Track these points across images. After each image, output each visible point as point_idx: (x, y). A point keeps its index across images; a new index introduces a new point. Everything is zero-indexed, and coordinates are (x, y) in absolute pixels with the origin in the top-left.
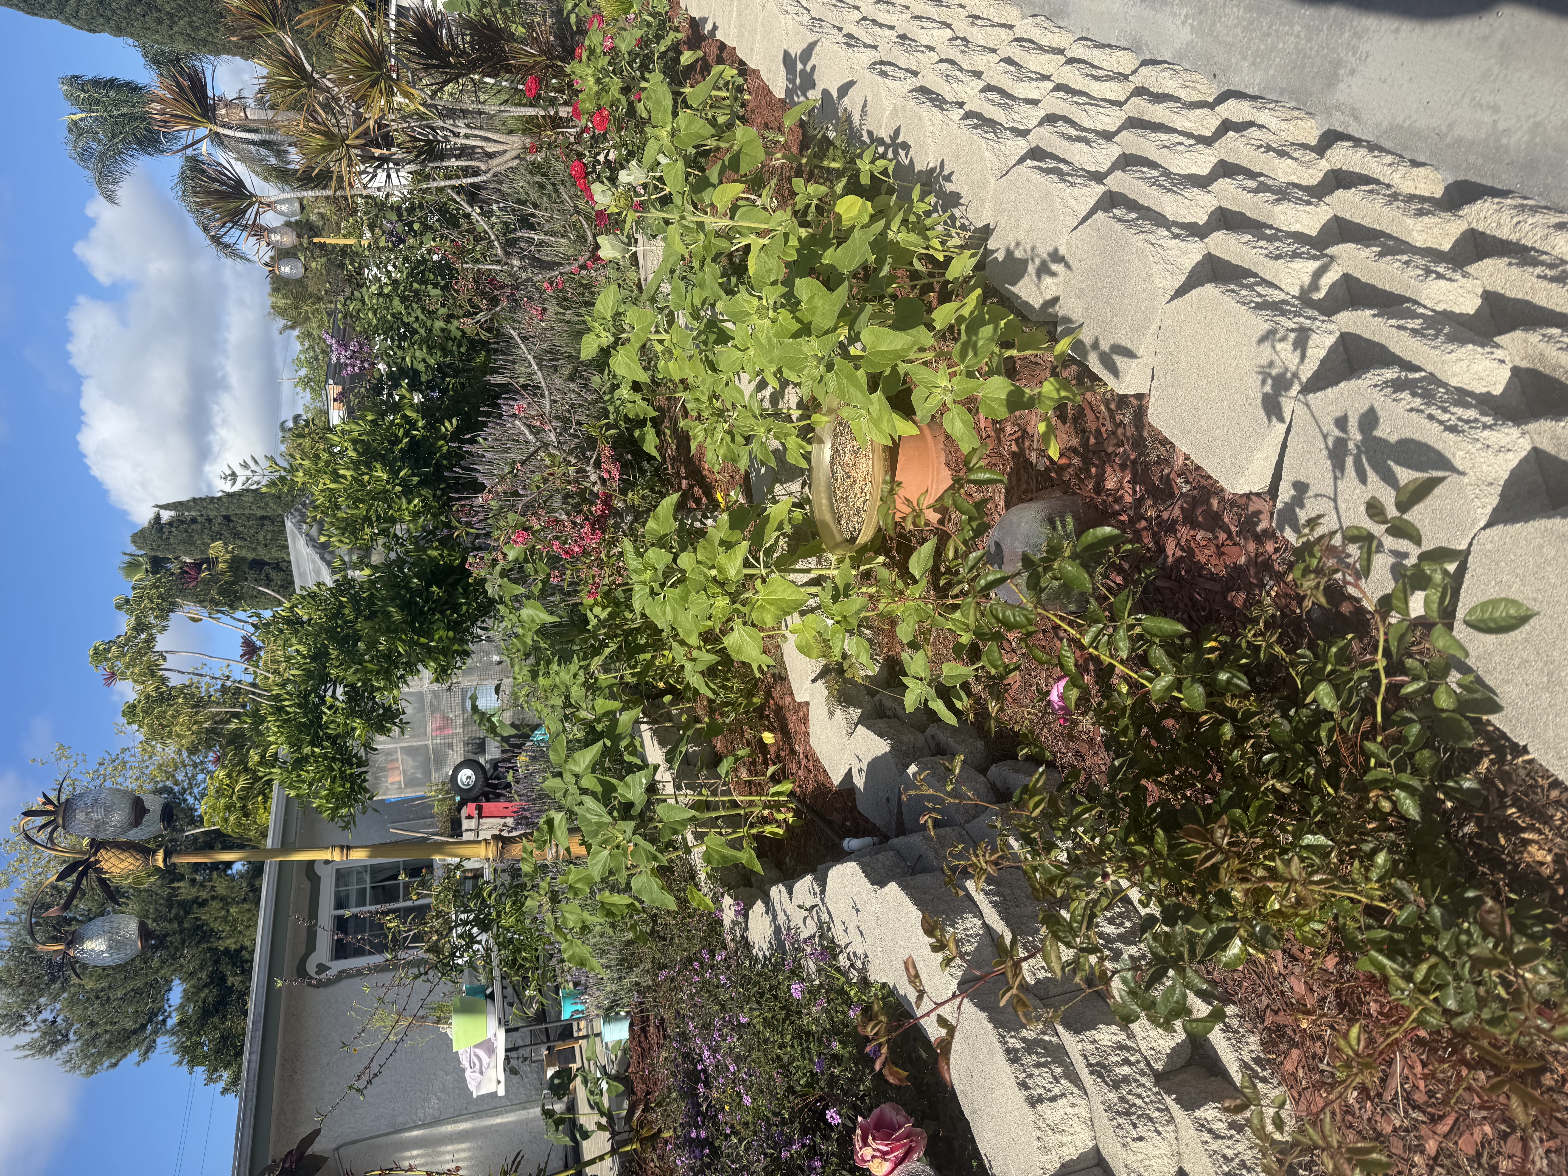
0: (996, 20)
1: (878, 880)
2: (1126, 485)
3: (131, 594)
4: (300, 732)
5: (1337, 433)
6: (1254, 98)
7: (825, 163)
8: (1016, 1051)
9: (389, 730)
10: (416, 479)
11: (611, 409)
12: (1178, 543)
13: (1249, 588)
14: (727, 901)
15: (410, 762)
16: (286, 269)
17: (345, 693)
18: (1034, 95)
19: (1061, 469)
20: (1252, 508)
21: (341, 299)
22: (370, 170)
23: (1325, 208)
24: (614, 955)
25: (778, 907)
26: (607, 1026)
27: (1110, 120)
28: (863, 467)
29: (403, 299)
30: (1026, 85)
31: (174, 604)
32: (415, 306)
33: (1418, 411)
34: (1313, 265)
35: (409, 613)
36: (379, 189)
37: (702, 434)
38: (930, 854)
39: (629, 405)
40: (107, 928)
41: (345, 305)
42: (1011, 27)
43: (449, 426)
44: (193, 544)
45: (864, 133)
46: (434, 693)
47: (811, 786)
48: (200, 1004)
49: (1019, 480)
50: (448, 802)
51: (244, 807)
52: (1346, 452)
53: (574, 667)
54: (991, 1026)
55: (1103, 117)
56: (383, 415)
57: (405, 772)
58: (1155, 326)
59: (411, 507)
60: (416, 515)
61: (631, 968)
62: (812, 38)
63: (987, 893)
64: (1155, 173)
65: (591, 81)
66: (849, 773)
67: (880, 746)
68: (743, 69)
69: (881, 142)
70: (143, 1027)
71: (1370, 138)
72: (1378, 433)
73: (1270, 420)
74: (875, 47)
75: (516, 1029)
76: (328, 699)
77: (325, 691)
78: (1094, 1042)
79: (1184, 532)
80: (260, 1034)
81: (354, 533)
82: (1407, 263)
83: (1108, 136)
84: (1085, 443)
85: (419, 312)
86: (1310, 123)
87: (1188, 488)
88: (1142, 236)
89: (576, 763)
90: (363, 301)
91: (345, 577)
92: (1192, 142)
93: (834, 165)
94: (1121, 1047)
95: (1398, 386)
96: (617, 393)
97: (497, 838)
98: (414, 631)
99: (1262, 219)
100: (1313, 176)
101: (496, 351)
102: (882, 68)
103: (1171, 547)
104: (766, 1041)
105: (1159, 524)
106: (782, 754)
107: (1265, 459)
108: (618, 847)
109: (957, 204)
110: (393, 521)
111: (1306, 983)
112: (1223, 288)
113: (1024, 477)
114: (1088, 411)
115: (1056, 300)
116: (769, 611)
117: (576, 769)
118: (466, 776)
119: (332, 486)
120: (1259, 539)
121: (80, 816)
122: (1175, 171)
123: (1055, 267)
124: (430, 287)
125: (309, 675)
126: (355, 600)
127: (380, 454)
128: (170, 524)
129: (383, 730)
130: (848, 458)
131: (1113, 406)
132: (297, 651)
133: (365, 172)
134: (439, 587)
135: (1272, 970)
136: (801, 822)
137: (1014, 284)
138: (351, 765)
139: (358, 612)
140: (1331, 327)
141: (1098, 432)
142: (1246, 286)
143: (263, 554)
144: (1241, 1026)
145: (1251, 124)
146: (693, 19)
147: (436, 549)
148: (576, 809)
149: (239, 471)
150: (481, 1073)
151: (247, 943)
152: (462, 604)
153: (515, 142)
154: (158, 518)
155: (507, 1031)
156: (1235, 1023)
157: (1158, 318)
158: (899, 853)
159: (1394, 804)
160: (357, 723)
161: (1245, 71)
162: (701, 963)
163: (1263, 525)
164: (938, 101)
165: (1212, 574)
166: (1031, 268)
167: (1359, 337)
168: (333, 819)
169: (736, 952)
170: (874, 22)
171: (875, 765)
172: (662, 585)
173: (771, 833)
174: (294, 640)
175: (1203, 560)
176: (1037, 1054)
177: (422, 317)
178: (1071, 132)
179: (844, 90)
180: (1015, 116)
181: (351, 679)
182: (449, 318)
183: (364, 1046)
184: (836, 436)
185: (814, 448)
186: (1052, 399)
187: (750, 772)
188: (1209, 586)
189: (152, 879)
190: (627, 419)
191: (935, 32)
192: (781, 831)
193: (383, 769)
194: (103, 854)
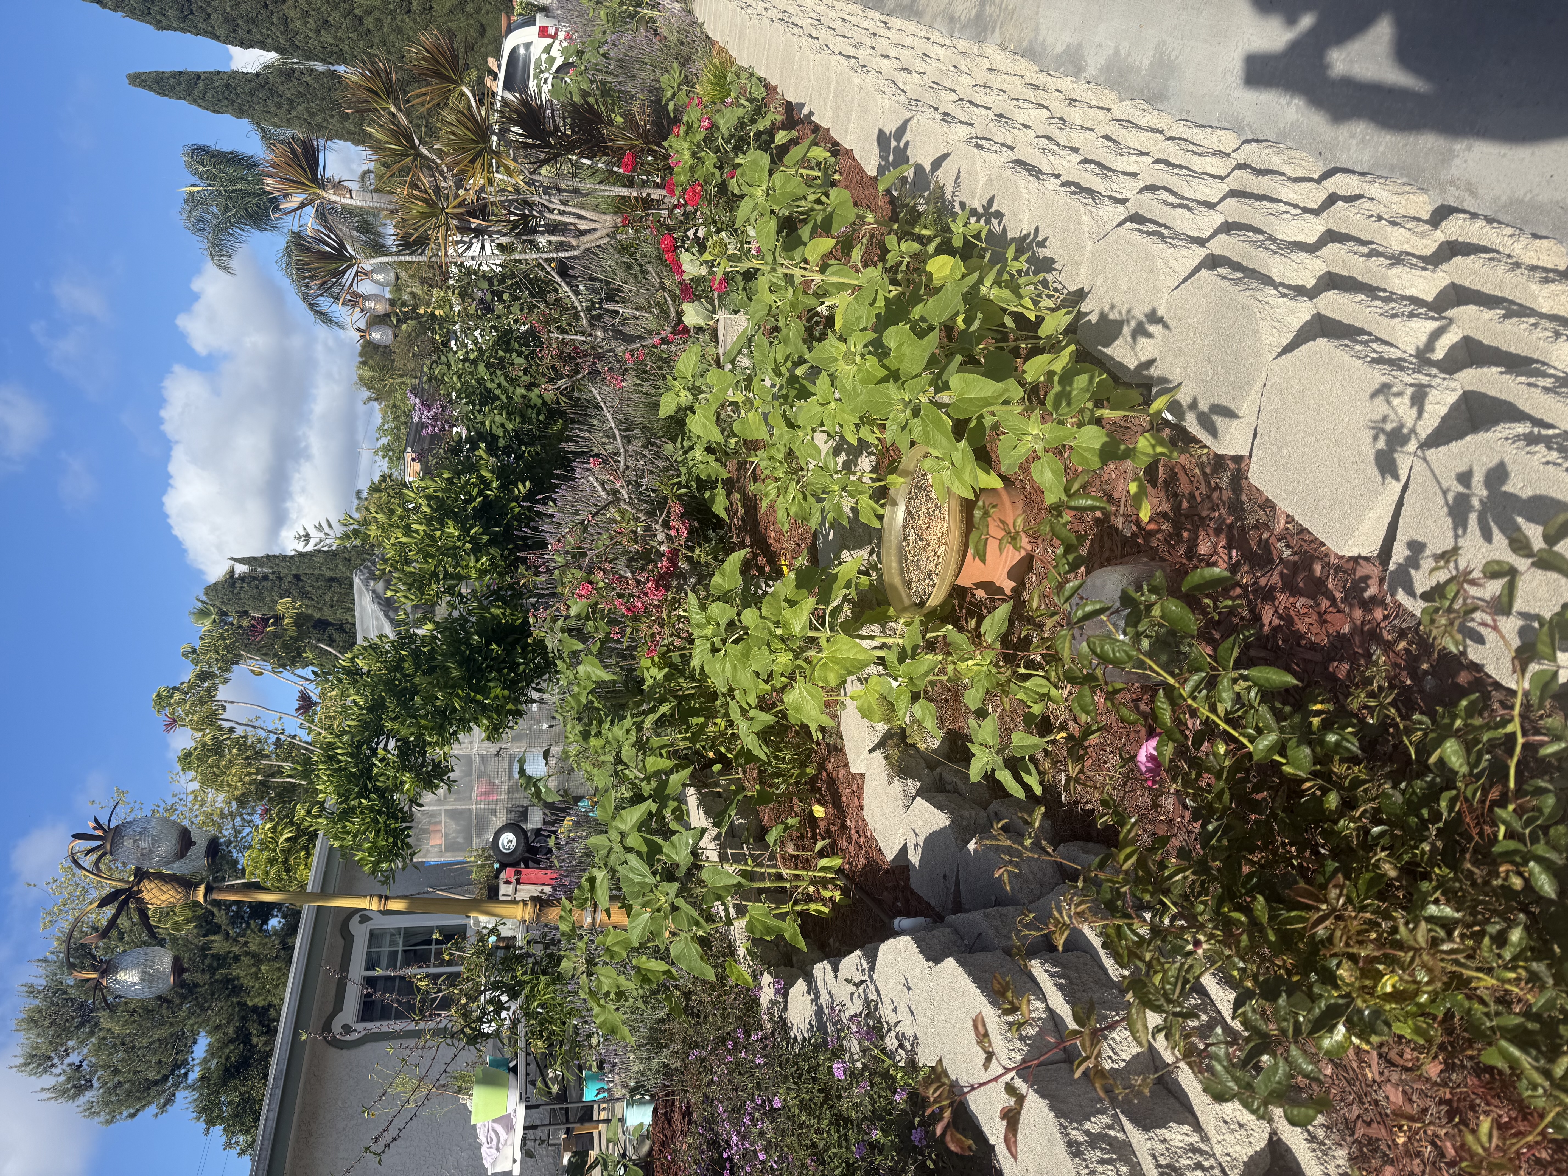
0: (1094, 103)
1: (934, 956)
2: (1220, 550)
3: (198, 644)
4: (350, 782)
5: (1461, 489)
6: (1363, 174)
7: (917, 230)
8: (1079, 1144)
9: (437, 787)
10: (485, 538)
11: (683, 470)
12: (1276, 611)
13: (1353, 659)
14: (767, 979)
15: (453, 825)
16: (376, 336)
17: (397, 747)
18: (1133, 169)
19: (1150, 534)
20: (1360, 572)
21: (428, 362)
22: (466, 239)
23: (1441, 274)
24: (644, 1032)
25: (821, 985)
26: (630, 1109)
27: (1212, 191)
28: (937, 530)
29: (488, 366)
30: (1125, 158)
31: (240, 657)
32: (499, 372)
33: (1555, 464)
34: (1432, 325)
35: (468, 670)
36: (473, 258)
37: (773, 493)
38: (992, 933)
39: (702, 466)
40: (141, 960)
41: (431, 368)
42: (1109, 110)
43: (522, 488)
44: (262, 600)
45: (957, 204)
46: (483, 757)
47: (861, 863)
48: (223, 1060)
49: (1102, 547)
50: (487, 869)
51: (286, 861)
52: (1470, 508)
53: (628, 722)
54: (1052, 1115)
55: (1204, 189)
56: (458, 474)
57: (446, 835)
58: (1260, 384)
59: (479, 565)
60: (482, 573)
61: (661, 1048)
62: (907, 115)
63: (1053, 975)
64: (1261, 237)
65: (687, 154)
66: (904, 849)
67: (939, 820)
68: (836, 149)
69: (974, 212)
70: (165, 1078)
71: (1488, 213)
72: (1508, 488)
73: (1383, 478)
74: (972, 125)
75: (537, 1107)
76: (380, 751)
77: (378, 744)
78: (1164, 1141)
79: (1283, 599)
80: (279, 1092)
81: (421, 589)
82: (1535, 325)
83: (1210, 206)
84: (1177, 508)
85: (502, 379)
86: (1422, 198)
87: (1289, 552)
88: (1248, 293)
89: (623, 821)
90: (449, 365)
91: (407, 631)
92: (1298, 211)
93: (925, 232)
94: (1194, 1150)
95: (1531, 440)
96: (690, 455)
97: (535, 899)
98: (471, 687)
99: (1374, 283)
100: (1429, 244)
101: (573, 421)
102: (979, 142)
103: (1267, 615)
104: (801, 1125)
105: (1255, 591)
106: (833, 828)
107: (1377, 520)
108: (659, 910)
109: (1050, 270)
110: (460, 578)
111: (1404, 1092)
112: (1336, 343)
113: (1108, 543)
114: (1181, 476)
115: (1151, 362)
116: (832, 669)
117: (623, 827)
118: (508, 840)
119: (404, 540)
120: (1367, 605)
121: (128, 843)
122: (1280, 237)
123: (1151, 328)
124: (514, 355)
125: (364, 725)
126: (416, 654)
127: (453, 512)
128: (242, 578)
129: (430, 785)
130: (921, 521)
131: (1208, 470)
132: (354, 701)
133: (461, 242)
134: (499, 645)
135: (1365, 1076)
136: (849, 901)
137: (1107, 345)
138: (396, 819)
139: (417, 667)
140: (1453, 384)
141: (1192, 496)
142: (1361, 342)
143: (328, 615)
144: (1327, 1137)
145: (1359, 197)
146: (789, 104)
147: (499, 607)
148: (619, 868)
149: (313, 533)
150: (498, 1149)
151: (276, 1002)
152: (519, 664)
153: (607, 221)
154: (232, 572)
155: (527, 1108)
156: (1321, 1133)
157: (1263, 376)
158: (956, 931)
159: (1527, 881)
160: (407, 777)
161: (1354, 148)
162: (736, 1043)
163: (1372, 591)
164: (1035, 172)
165: (1312, 643)
166: (1126, 330)
167: (1484, 396)
168: (373, 873)
169: (772, 1033)
170: (971, 102)
171: (933, 841)
172: (724, 641)
173: (816, 910)
174: (351, 691)
175: (1303, 629)
176: (1102, 1149)
177: (504, 383)
178: (1172, 199)
179: (937, 164)
180: (1114, 186)
181: (404, 732)
182: (529, 387)
183: (383, 1111)
184: (911, 499)
185: (886, 512)
186: (1148, 455)
187: (797, 847)
188: (1308, 656)
189: (191, 926)
190: (698, 479)
191: (1032, 112)
192: (826, 910)
193: (426, 831)
194: (146, 885)
